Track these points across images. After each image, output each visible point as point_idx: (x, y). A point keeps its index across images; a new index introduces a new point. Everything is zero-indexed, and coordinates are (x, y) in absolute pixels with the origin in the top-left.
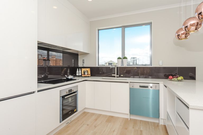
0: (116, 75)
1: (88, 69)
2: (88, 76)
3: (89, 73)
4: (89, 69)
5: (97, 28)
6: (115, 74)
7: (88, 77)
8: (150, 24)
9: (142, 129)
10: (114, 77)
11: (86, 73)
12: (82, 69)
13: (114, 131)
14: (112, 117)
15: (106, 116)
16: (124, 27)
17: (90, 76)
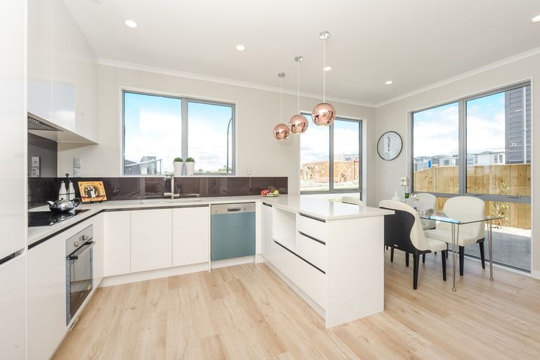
0: (172, 194)
1: (96, 183)
2: (100, 199)
3: (102, 192)
4: (101, 183)
5: (120, 87)
6: (170, 191)
7: (100, 202)
8: (233, 106)
9: (237, 278)
10: (169, 197)
11: (93, 193)
12: (79, 183)
13: (197, 297)
14: (176, 277)
15: (162, 280)
16: (186, 100)
17: (105, 199)
